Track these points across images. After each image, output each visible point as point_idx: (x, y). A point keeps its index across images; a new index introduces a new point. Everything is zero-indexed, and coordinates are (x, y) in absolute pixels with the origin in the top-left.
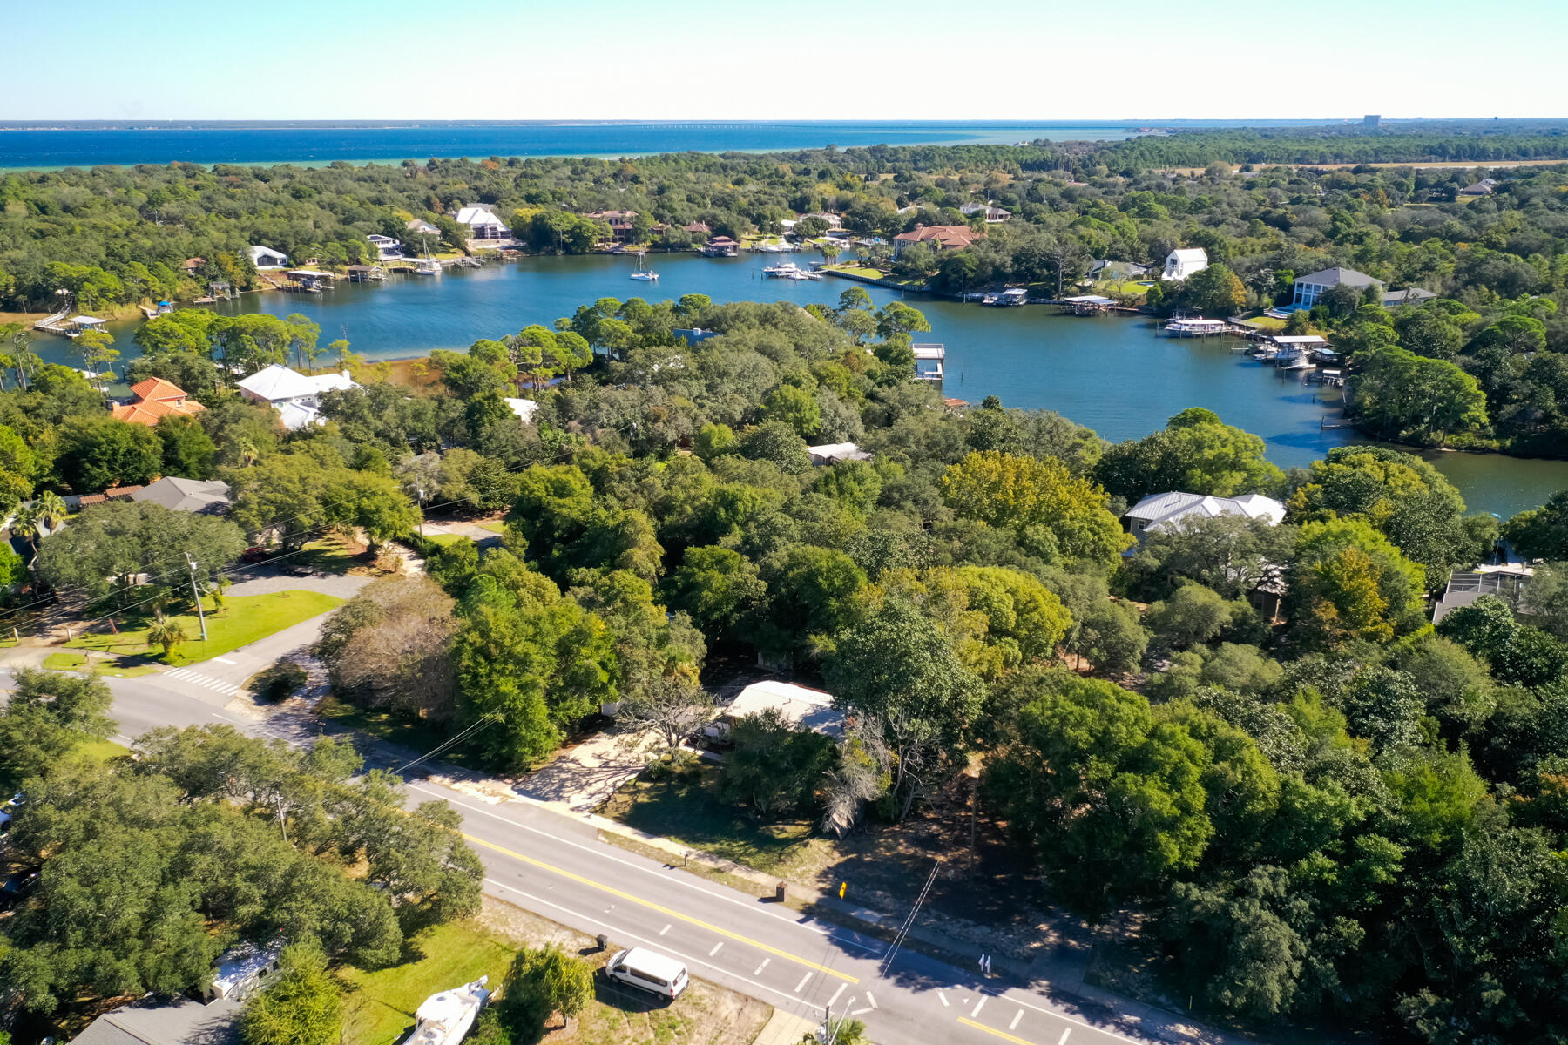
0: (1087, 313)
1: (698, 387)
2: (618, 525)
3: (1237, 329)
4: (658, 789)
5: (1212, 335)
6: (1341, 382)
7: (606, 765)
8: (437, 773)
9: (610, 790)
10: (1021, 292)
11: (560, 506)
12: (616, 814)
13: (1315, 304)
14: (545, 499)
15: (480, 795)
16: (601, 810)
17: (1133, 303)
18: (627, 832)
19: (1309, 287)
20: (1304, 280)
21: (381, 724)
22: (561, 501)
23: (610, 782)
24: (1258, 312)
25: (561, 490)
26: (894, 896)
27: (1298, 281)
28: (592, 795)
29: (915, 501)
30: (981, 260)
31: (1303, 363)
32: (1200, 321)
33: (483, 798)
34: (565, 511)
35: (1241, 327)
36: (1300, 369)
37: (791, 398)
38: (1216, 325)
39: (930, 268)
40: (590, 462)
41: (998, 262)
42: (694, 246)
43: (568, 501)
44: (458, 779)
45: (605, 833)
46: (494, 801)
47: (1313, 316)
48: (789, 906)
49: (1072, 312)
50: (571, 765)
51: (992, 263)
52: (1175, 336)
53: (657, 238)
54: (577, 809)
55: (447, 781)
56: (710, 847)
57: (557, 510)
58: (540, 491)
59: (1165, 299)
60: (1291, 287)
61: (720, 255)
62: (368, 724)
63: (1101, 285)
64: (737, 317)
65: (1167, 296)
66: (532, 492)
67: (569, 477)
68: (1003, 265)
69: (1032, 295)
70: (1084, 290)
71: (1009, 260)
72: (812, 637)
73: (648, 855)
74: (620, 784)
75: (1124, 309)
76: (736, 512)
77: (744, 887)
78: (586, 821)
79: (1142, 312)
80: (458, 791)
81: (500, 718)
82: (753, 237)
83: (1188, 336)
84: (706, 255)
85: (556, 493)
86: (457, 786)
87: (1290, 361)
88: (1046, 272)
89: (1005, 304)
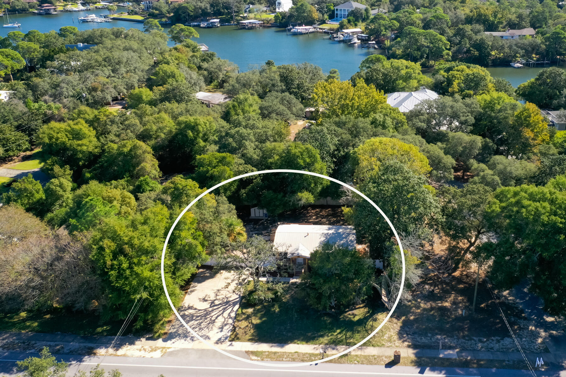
0: (251, 28)
1: (107, 71)
2: (131, 150)
3: (318, 30)
4: (259, 311)
5: (310, 33)
6: (376, 46)
7: (212, 304)
8: (98, 347)
9: (230, 321)
10: (218, 20)
11: (79, 145)
12: (248, 337)
13: (348, 16)
14: (68, 143)
15: (142, 353)
16: (235, 337)
17: (268, 22)
18: (264, 347)
19: (341, 10)
20: (338, 7)
21: (24, 320)
22: (80, 142)
23: (226, 314)
24: (323, 22)
25: (77, 135)
26: (448, 336)
27: (336, 8)
28: (221, 328)
29: (277, 114)
30: (195, 6)
31: (356, 40)
32: (304, 27)
33: (148, 355)
34: (85, 148)
35: (320, 29)
36: (355, 43)
37: (169, 71)
38: (310, 29)
39: (169, 13)
40: (87, 116)
41: (203, 7)
42: (31, 10)
43: (84, 141)
44: (118, 347)
45: (253, 353)
46: (157, 354)
47: (349, 21)
48: (405, 365)
49: (243, 28)
50: (191, 311)
51: (200, 8)
52: (296, 34)
53: (8, 6)
54: (219, 341)
55: (111, 350)
56: (325, 340)
57: (79, 148)
58: (63, 138)
59: (282, 20)
60: (333, 11)
61: (47, 13)
62: (14, 325)
63: (252, 15)
64: (101, 36)
65: (283, 18)
66: (57, 139)
67: (80, 126)
68: (206, 8)
69: (222, 22)
70: (244, 18)
71: (208, 6)
72: (299, 194)
73: (294, 360)
74: (233, 315)
75: (266, 25)
76: (198, 132)
77: (370, 361)
78: (231, 348)
79: (273, 26)
80: (124, 355)
81: (145, 295)
82: (62, 4)
83: (301, 34)
84: (40, 14)
85: (74, 138)
86: (121, 352)
87: (350, 40)
88: (226, 11)
89: (211, 27)
